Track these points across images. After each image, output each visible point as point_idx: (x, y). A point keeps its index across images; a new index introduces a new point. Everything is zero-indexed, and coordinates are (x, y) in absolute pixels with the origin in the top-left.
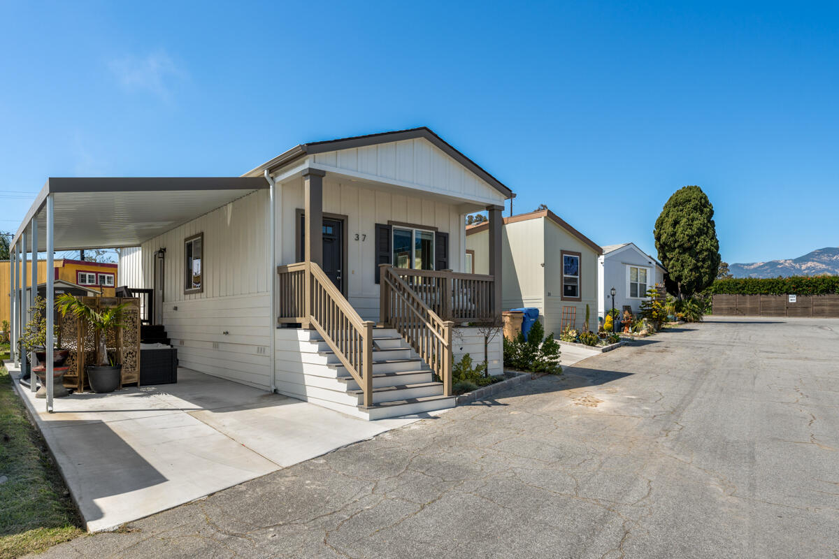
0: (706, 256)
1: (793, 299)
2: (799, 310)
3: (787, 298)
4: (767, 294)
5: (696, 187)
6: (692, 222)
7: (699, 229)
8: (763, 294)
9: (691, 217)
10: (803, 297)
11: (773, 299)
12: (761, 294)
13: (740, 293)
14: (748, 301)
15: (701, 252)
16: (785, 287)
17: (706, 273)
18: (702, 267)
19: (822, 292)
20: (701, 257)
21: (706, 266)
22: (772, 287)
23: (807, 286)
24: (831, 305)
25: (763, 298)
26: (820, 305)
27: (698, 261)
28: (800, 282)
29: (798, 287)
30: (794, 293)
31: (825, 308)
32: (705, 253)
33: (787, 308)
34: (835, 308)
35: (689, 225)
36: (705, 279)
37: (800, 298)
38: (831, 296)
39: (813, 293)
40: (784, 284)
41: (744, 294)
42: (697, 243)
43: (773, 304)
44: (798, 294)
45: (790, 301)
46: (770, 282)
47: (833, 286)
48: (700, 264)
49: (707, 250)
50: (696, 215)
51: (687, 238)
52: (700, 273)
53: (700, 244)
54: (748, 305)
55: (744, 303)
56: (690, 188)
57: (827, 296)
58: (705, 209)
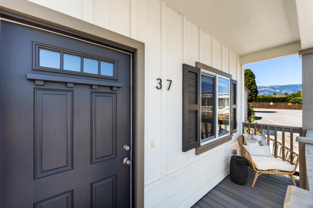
0: (254, 91)
1: (272, 103)
2: (274, 107)
3: (270, 103)
4: (263, 102)
5: (249, 69)
6: (249, 80)
7: (252, 82)
8: (262, 102)
9: (249, 79)
10: (275, 103)
11: (265, 104)
12: (261, 102)
13: (255, 102)
14: (257, 104)
15: (253, 90)
16: (269, 100)
17: (254, 97)
18: (253, 95)
19: (281, 102)
20: (252, 91)
21: (254, 94)
22: (265, 100)
23: (276, 100)
24: (284, 106)
25: (262, 103)
26: (280, 106)
27: (251, 93)
28: (274, 99)
29: (274, 100)
30: (272, 102)
31: (282, 106)
32: (254, 90)
33: (270, 106)
34: (285, 107)
35: (248, 81)
36: (254, 98)
37: (274, 103)
38: (284, 103)
39: (278, 102)
40: (269, 99)
41: (256, 102)
42: (251, 87)
43: (265, 105)
44: (273, 102)
45: (271, 104)
46: (265, 99)
47: (285, 100)
48: (252, 94)
49: (255, 89)
50: (251, 78)
51: (248, 85)
52: (252, 97)
53: (252, 87)
54: (257, 105)
55: (256, 104)
56: (247, 70)
57: (283, 103)
58: (253, 76)
